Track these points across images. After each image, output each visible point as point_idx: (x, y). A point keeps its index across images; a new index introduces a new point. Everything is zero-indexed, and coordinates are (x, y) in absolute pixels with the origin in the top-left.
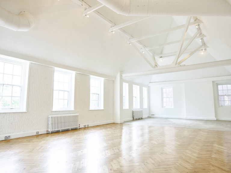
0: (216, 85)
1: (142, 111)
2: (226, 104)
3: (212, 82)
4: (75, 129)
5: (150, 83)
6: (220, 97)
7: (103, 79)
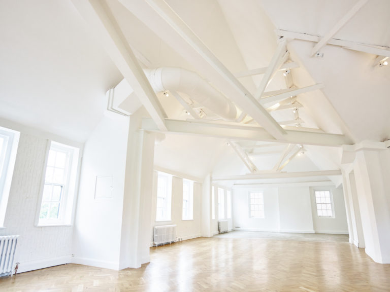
0: (313, 190)
1: (227, 222)
2: (324, 215)
3: (309, 187)
4: (173, 243)
5: (235, 184)
6: (318, 205)
7: (192, 182)
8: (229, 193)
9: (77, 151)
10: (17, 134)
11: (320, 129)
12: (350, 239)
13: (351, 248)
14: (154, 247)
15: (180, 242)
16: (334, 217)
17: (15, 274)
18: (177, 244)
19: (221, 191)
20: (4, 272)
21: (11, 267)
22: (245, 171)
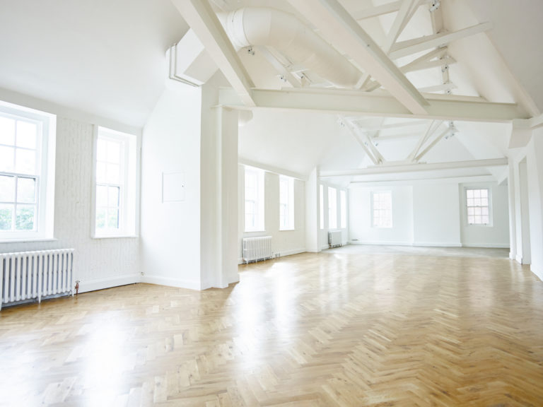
0: (463, 189)
2: (477, 222)
4: (268, 260)
5: (351, 182)
6: (469, 209)
7: (291, 180)
8: (343, 194)
9: (133, 139)
10: (53, 118)
11: (481, 97)
12: (511, 254)
13: (512, 265)
14: (244, 265)
15: (278, 258)
16: (492, 225)
17: (77, 294)
18: (274, 261)
19: (332, 192)
20: (64, 291)
21: (71, 286)
22: (367, 162)
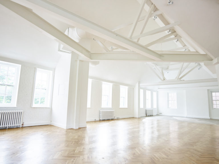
1: (153, 110)
2: (218, 108)
3: (207, 90)
4: (112, 120)
5: (159, 88)
6: (213, 101)
7: (126, 87)
10: (20, 66)
14: (99, 121)
15: (118, 119)
17: (22, 127)
20: (17, 125)
21: (20, 124)
